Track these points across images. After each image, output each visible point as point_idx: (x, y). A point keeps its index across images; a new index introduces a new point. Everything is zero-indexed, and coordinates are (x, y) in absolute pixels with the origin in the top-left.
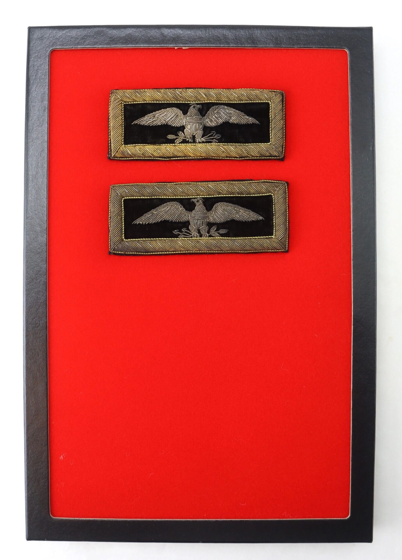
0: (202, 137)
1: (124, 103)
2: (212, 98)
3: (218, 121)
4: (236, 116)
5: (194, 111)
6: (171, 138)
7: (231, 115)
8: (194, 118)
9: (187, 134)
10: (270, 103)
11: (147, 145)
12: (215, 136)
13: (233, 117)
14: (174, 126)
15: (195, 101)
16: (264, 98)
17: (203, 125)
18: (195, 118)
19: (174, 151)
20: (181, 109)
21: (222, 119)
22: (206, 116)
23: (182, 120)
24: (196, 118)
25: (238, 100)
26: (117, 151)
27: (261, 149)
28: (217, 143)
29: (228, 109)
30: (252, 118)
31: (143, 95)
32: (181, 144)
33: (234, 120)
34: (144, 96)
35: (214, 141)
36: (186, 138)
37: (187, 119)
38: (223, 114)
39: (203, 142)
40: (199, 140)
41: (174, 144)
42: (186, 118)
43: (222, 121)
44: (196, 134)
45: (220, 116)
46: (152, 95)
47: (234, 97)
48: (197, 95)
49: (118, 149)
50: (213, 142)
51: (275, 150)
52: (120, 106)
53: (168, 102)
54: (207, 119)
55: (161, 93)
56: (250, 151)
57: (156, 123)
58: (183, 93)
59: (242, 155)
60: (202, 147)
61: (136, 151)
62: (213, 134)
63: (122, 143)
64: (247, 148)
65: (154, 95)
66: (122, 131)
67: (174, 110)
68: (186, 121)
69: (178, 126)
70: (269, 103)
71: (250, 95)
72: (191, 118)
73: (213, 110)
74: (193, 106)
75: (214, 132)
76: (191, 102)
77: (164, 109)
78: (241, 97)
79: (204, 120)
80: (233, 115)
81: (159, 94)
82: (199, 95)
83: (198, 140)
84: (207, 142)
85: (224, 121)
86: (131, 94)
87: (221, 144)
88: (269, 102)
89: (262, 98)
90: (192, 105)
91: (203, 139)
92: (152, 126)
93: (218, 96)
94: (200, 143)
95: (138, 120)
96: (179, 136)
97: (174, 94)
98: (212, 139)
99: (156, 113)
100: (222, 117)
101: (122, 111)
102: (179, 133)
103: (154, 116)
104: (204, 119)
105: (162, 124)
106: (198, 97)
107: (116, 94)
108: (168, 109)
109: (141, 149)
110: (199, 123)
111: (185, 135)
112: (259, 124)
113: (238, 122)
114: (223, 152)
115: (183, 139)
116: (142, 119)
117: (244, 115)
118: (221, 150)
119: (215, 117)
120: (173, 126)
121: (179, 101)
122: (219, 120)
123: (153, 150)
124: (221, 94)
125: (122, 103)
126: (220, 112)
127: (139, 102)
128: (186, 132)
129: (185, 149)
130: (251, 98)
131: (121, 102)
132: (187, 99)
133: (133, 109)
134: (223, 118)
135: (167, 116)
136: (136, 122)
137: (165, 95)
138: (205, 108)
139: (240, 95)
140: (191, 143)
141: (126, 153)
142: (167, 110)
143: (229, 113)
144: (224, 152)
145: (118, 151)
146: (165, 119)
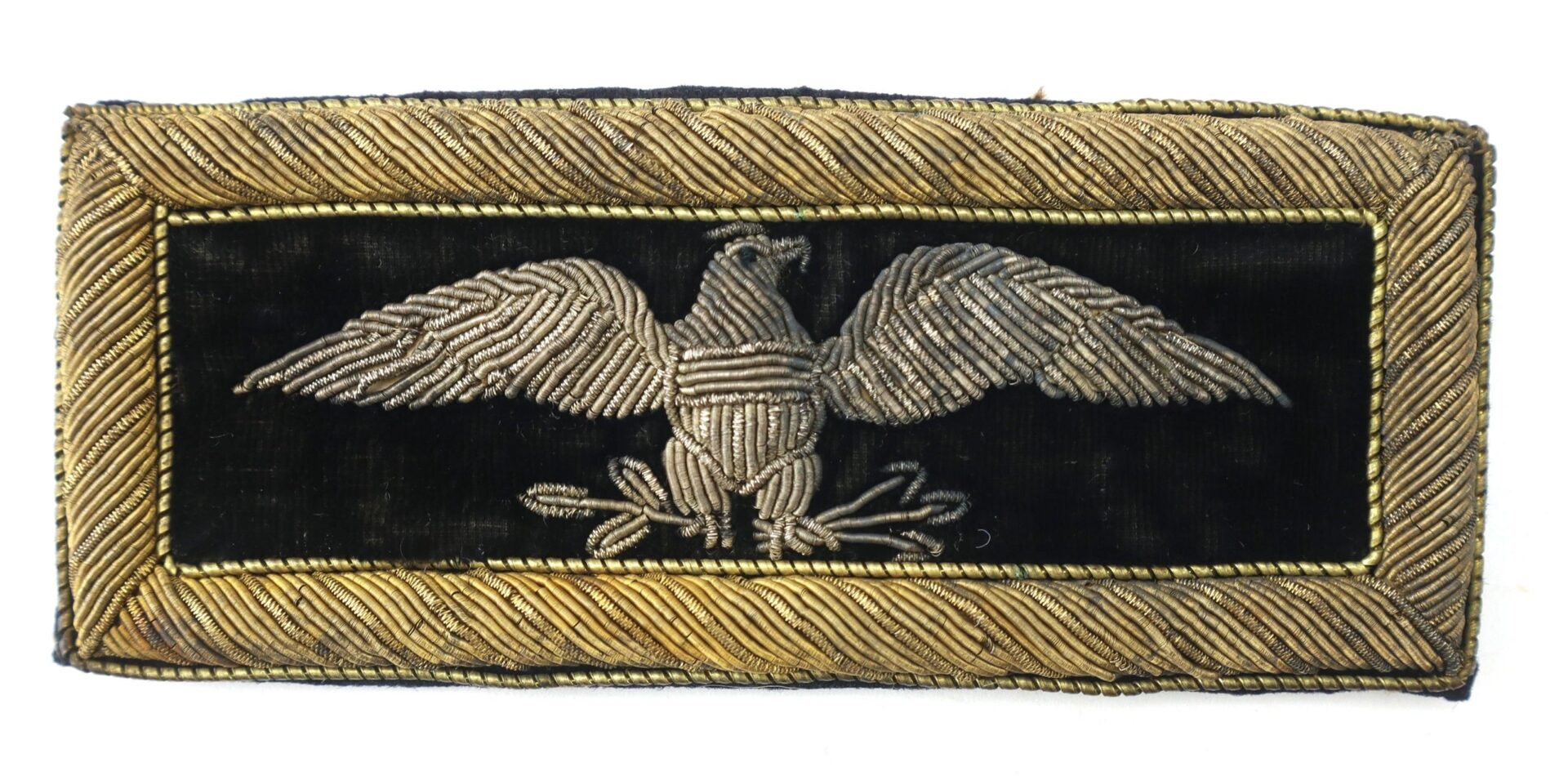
0: (811, 513)
1: (174, 219)
2: (902, 179)
3: (948, 383)
4: (1096, 338)
5: (743, 296)
6: (554, 511)
7: (1056, 333)
8: (749, 355)
9: (684, 485)
10: (1378, 231)
11: (356, 562)
12: (916, 504)
13: (1072, 345)
14: (583, 412)
15: (754, 207)
16: (1335, 190)
17: (820, 409)
18: (758, 352)
19: (579, 628)
20: (635, 275)
21: (982, 364)
22: (845, 339)
23: (648, 365)
24: (765, 352)
25: (1110, 202)
26: (116, 621)
27: (1304, 622)
28: (938, 561)
29: (1033, 280)
30: (1230, 355)
31: (319, 152)
32: (632, 565)
33: (1077, 368)
34: (331, 163)
35: (906, 545)
36: (676, 512)
37: (687, 355)
38: (989, 323)
39: (820, 553)
40: (788, 537)
41: (575, 565)
42: (682, 349)
43: (976, 377)
44: (764, 485)
45: (963, 339)
46: (396, 154)
47: (1080, 179)
48: (772, 156)
49: (124, 604)
50: (900, 551)
51: (1410, 629)
52: (139, 243)
53: (531, 210)
54: (853, 359)
55: (473, 138)
56: (1213, 636)
57: (431, 386)
58: (656, 135)
59: (1143, 664)
60: (807, 598)
61: (269, 622)
62: (903, 487)
63: (154, 551)
64: (1182, 611)
65: (412, 153)
66: (157, 445)
67: (582, 281)
68: (677, 372)
69: (616, 411)
70: (1369, 229)
71: (1218, 163)
72: (724, 357)
73: (908, 282)
74: (739, 252)
75: (913, 466)
76: (725, 214)
77: (494, 268)
78: (1146, 174)
79: (826, 367)
80: (1076, 327)
81: (451, 143)
82: (790, 155)
83: (774, 535)
84: (847, 553)
85: (995, 378)
86: (221, 145)
87: (968, 569)
88: (1370, 216)
89: (1316, 185)
90: (731, 238)
91: (821, 529)
92: (402, 408)
93: (946, 170)
94: (789, 555)
95: (281, 362)
96: (619, 496)
97: (582, 143)
98: (896, 529)
99: (428, 305)
100: (983, 349)
101: (155, 279)
102: (620, 468)
103: (418, 330)
104: (828, 357)
105: (478, 398)
106: (780, 177)
107: (103, 147)
108: (534, 267)
109: (303, 606)
110: (788, 396)
111: (667, 488)
112: (1285, 401)
113: (1115, 388)
114: (984, 645)
115: (651, 523)
116: (320, 355)
117: (1160, 324)
118: (967, 627)
119: (925, 343)
120: (575, 409)
121: (625, 204)
122: (956, 374)
123: (409, 620)
124: (972, 153)
125: (150, 217)
126: (968, 303)
127: (290, 211)
128: (680, 469)
129: (669, 615)
130: (1222, 186)
131: (141, 211)
132: (693, 187)
133: (241, 264)
134: (991, 355)
135: (517, 332)
136: (267, 376)
137: (501, 157)
138: (839, 262)
139: (1138, 166)
140: (718, 553)
141: (185, 633)
142: (518, 282)
143: (1039, 313)
144: (996, 642)
145: (123, 615)
146: (504, 359)
